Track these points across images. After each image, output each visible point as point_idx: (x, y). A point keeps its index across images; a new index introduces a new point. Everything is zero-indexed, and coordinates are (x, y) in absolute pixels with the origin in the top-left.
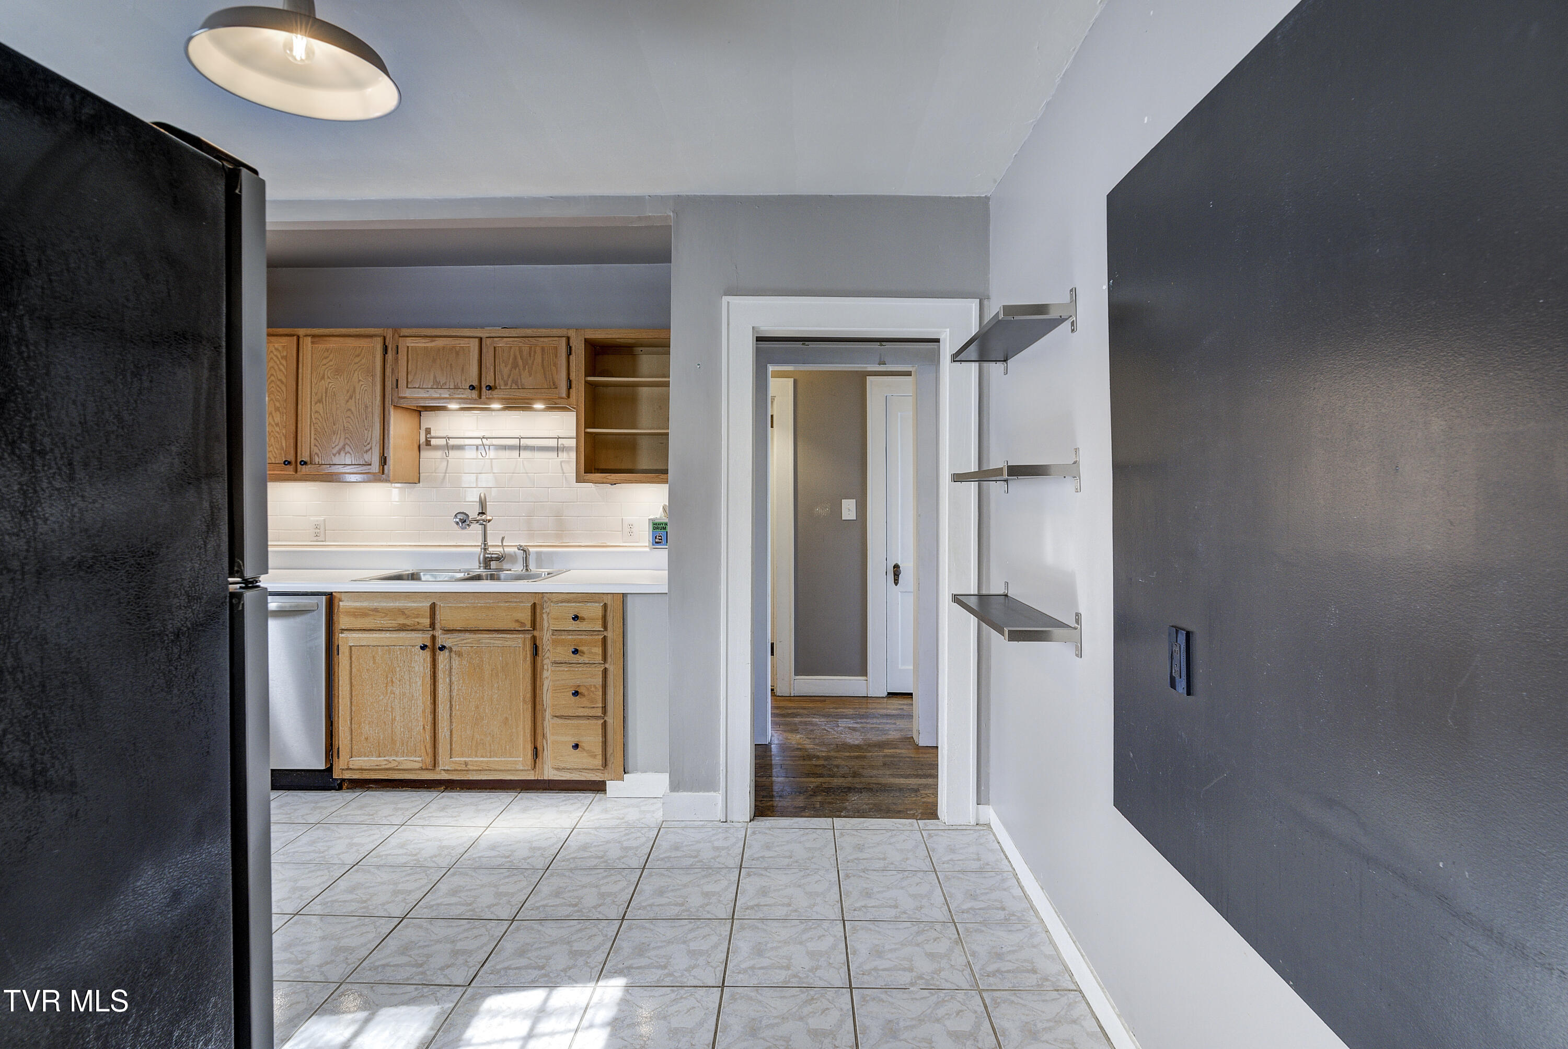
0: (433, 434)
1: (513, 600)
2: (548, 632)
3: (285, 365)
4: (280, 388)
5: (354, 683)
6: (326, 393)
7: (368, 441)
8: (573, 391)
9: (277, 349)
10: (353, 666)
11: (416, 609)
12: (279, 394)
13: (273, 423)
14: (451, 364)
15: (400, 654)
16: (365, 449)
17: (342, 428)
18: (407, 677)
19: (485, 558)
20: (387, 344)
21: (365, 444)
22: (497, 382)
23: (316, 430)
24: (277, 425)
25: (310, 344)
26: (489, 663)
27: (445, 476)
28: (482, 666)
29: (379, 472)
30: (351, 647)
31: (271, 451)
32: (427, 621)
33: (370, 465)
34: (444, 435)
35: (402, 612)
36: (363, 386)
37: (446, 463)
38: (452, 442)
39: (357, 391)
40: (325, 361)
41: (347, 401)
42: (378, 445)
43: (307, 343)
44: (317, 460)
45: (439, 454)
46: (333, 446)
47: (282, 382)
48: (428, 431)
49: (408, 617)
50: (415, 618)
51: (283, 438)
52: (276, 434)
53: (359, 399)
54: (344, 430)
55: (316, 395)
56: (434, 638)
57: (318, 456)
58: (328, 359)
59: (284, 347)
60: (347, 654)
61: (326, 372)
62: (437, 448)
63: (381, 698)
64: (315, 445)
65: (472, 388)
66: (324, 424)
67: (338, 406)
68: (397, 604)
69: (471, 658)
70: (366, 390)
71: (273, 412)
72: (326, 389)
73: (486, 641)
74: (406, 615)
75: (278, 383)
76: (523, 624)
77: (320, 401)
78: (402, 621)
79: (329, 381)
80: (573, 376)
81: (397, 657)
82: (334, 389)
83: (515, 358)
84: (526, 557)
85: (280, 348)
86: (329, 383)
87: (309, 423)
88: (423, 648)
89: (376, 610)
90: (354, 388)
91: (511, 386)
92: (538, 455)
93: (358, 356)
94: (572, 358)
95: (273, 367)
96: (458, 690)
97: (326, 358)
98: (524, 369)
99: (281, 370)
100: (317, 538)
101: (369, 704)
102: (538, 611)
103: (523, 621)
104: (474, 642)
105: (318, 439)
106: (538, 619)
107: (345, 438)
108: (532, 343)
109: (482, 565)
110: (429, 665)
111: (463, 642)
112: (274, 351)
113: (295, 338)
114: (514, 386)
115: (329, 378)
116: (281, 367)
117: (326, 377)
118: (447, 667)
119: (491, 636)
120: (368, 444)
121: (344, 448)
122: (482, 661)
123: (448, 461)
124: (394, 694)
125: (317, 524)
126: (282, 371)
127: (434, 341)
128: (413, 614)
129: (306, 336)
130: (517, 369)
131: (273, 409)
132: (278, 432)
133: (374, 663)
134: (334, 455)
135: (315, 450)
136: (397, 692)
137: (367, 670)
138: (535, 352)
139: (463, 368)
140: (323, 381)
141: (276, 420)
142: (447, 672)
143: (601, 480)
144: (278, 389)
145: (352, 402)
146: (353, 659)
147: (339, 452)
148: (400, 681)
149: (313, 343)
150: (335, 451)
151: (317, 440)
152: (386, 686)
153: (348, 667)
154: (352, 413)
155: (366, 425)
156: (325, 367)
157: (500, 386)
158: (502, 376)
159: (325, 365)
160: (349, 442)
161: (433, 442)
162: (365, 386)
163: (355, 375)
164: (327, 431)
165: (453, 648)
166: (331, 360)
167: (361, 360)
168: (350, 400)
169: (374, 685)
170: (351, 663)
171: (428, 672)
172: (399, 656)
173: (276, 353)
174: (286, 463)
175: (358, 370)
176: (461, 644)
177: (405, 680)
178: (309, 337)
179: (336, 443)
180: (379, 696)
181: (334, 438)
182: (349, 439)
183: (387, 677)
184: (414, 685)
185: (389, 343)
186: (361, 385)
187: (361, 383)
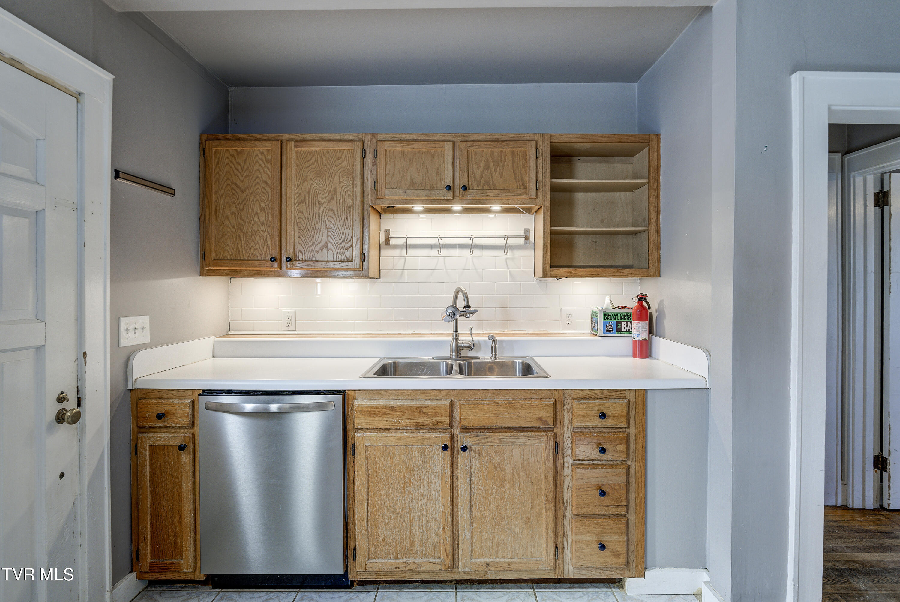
0: (391, 234)
1: (532, 397)
2: (569, 429)
3: (270, 168)
4: (265, 190)
5: (371, 484)
6: (309, 194)
7: (348, 239)
8: (541, 191)
9: (262, 153)
10: (369, 466)
11: (435, 407)
12: (264, 195)
13: (259, 223)
14: (427, 167)
15: (418, 453)
16: (346, 246)
17: (325, 227)
18: (425, 477)
19: (457, 346)
20: (365, 148)
21: (346, 242)
22: (470, 183)
23: (299, 228)
24: (263, 224)
25: (293, 148)
26: (510, 462)
27: (403, 272)
28: (502, 466)
29: (360, 268)
30: (367, 446)
31: (257, 249)
32: (446, 420)
33: (352, 261)
34: (404, 235)
35: (420, 410)
36: (344, 187)
37: (404, 259)
38: (410, 242)
39: (338, 193)
40: (307, 164)
41: (329, 202)
42: (358, 243)
43: (290, 147)
44: (300, 257)
45: (397, 252)
46: (316, 243)
47: (267, 185)
48: (387, 232)
49: (427, 415)
50: (433, 416)
51: (268, 236)
53: (340, 200)
54: (327, 228)
55: (299, 195)
56: (453, 438)
57: (302, 253)
58: (311, 162)
59: (268, 150)
60: (364, 455)
61: (308, 174)
62: (396, 247)
63: (399, 498)
64: (299, 243)
65: (449, 188)
66: (308, 223)
67: (321, 206)
68: (414, 403)
69: (492, 457)
70: (347, 191)
71: (259, 212)
72: (309, 190)
73: (509, 440)
74: (424, 413)
75: (264, 185)
76: (546, 422)
77: (303, 201)
78: (420, 419)
79: (312, 182)
80: (540, 178)
81: (415, 457)
82: (317, 190)
83: (487, 160)
84: (495, 346)
85: (265, 152)
86: (312, 184)
87: (293, 222)
88: (444, 448)
89: (393, 409)
90: (336, 189)
91: (483, 187)
92: (486, 253)
93: (339, 159)
94: (540, 160)
95: (258, 170)
96: (479, 490)
97: (308, 161)
98: (496, 171)
99: (265, 173)
100: (288, 327)
101: (386, 505)
102: (559, 408)
103: (545, 419)
104: (495, 441)
105: (302, 237)
106: (559, 416)
107: (328, 236)
108: (503, 146)
109: (454, 354)
110: (449, 465)
111: (482, 441)
112: (259, 154)
113: (279, 142)
114: (486, 187)
115: (311, 179)
116: (266, 170)
117: (308, 178)
118: (468, 467)
119: (512, 434)
120: (349, 241)
121: (326, 245)
122: (502, 460)
123: (405, 258)
124: (412, 494)
125: (288, 315)
126: (267, 173)
127: (411, 144)
128: (432, 412)
129: (289, 140)
130: (489, 171)
131: (259, 210)
132: (263, 231)
133: (391, 463)
134: (317, 252)
135: (299, 247)
136: (415, 493)
137: (384, 470)
138: (506, 155)
139: (438, 171)
140: (306, 183)
141: (261, 220)
142: (468, 472)
143: (567, 274)
144: (263, 190)
145: (333, 202)
146: (369, 460)
147: (321, 250)
148: (418, 482)
149: (296, 147)
150: (317, 248)
151: (300, 238)
152: (404, 487)
153: (364, 468)
154: (334, 212)
155: (348, 224)
156: (308, 169)
157: (473, 187)
158: (475, 177)
159: (308, 167)
161: (393, 241)
162: (346, 186)
163: (337, 177)
164: (310, 229)
165: (474, 447)
166: (313, 163)
167: (341, 163)
168: (332, 200)
169: (391, 486)
170: (367, 463)
171: (448, 472)
172: (417, 456)
173: (260, 156)
174: (273, 259)
175: (339, 172)
176: (482, 443)
177: (423, 480)
178: (293, 142)
179: (319, 241)
180: (396, 497)
181: (317, 236)
182: (331, 237)
183: (405, 478)
184: (432, 485)
185: (367, 147)
186: (342, 186)
187: (342, 184)
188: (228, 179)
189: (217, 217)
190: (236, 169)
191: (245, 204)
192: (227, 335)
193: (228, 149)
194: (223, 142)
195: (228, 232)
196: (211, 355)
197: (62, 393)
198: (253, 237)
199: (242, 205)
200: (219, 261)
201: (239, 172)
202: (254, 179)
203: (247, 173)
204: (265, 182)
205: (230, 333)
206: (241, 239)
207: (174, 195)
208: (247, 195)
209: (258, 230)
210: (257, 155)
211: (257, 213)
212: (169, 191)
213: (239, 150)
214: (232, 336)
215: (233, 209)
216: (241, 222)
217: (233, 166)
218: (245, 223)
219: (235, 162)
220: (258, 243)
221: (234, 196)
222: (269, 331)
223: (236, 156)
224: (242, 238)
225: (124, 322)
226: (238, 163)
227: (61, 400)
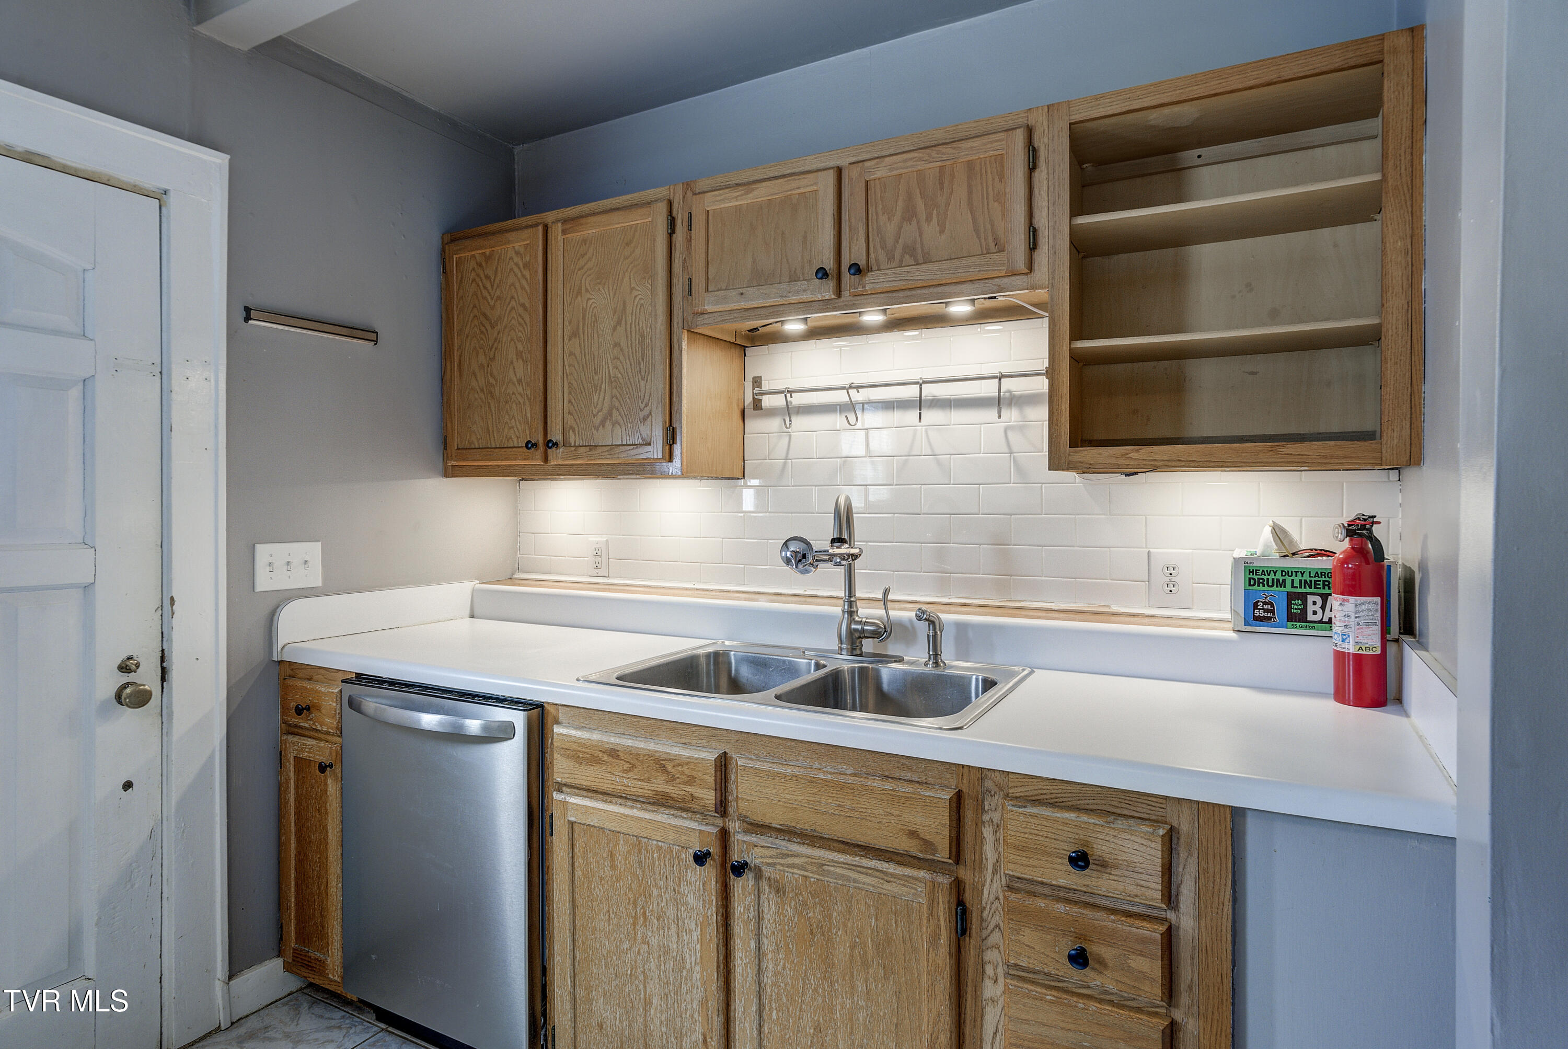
0: (765, 386)
1: (903, 775)
2: (997, 877)
3: (528, 277)
4: (523, 319)
5: (579, 901)
6: (584, 318)
7: (646, 400)
8: (1042, 255)
9: (517, 253)
10: (576, 864)
11: (689, 763)
12: (521, 329)
13: (515, 380)
14: (783, 233)
15: (659, 859)
16: (642, 414)
17: (607, 380)
18: (671, 913)
19: (851, 632)
20: (675, 213)
21: (642, 406)
22: (872, 255)
23: (570, 384)
24: (520, 381)
25: (560, 234)
26: (845, 926)
27: (785, 464)
28: (830, 930)
29: (663, 458)
30: (572, 823)
31: (513, 427)
32: (709, 796)
33: (650, 444)
34: (781, 387)
35: (660, 764)
36: (637, 299)
37: (787, 439)
38: (797, 400)
39: (629, 311)
40: (582, 262)
41: (614, 329)
42: (660, 406)
43: (556, 231)
44: (572, 438)
45: (775, 424)
46: (595, 411)
47: (525, 309)
48: (757, 382)
49: (672, 779)
50: (685, 783)
51: (527, 403)
52: (519, 397)
53: (631, 324)
54: (611, 382)
55: (570, 323)
56: (724, 836)
57: (574, 431)
58: (586, 257)
59: (526, 246)
60: (565, 838)
61: (583, 281)
62: (772, 412)
63: (626, 946)
64: (569, 413)
65: (822, 273)
66: (582, 373)
67: (601, 339)
68: (652, 746)
69: (804, 904)
70: (642, 304)
71: (515, 360)
72: (585, 311)
73: (839, 871)
74: (668, 773)
75: (521, 310)
76: (928, 845)
77: (575, 334)
78: (661, 785)
79: (588, 296)
80: (1041, 220)
81: (653, 865)
82: (595, 310)
83: (910, 197)
84: (935, 636)
85: (522, 250)
86: (589, 299)
87: (560, 374)
88: (700, 859)
89: (613, 753)
90: (624, 303)
91: (901, 261)
92: (958, 416)
93: (628, 244)
94: (1040, 175)
95: (513, 284)
96: (776, 974)
97: (583, 256)
98: (929, 219)
99: (523, 288)
100: (597, 571)
101: (605, 952)
102: (969, 815)
103: (928, 837)
104: (810, 868)
105: (573, 401)
106: (969, 837)
107: (612, 397)
108: (945, 157)
109: (844, 646)
110: (714, 898)
111: (783, 861)
112: (514, 255)
113: (540, 228)
114: (908, 259)
115: (587, 290)
116: (524, 282)
117: (583, 288)
118: (752, 914)
119: (849, 859)
120: (646, 405)
121: (610, 414)
122: (830, 917)
123: (790, 436)
124: (649, 945)
125: (597, 547)
126: (525, 289)
127: (753, 190)
128: (683, 773)
129: (557, 221)
130: (914, 222)
131: (515, 356)
132: (520, 394)
133: (613, 867)
135: (570, 420)
136: (654, 943)
137: (601, 879)
138: (953, 176)
139: (805, 237)
140: (579, 298)
141: (518, 375)
142: (751, 926)
143: (1114, 461)
144: (520, 320)
145: (621, 329)
146: (576, 851)
147: (603, 423)
148: (658, 920)
149: (564, 232)
150: (597, 421)
151: (572, 403)
152: (634, 924)
153: (567, 866)
154: (621, 350)
155: (643, 370)
156: (582, 271)
157: (878, 265)
158: (883, 241)
159: (582, 268)
160: (617, 404)
161: (767, 401)
162: (640, 296)
163: (626, 280)
164: (585, 386)
165: (767, 872)
166: (590, 259)
167: (634, 251)
168: (618, 327)
169: (612, 916)
170: (573, 857)
171: (712, 915)
172: (657, 863)
173: (516, 259)
174: (530, 445)
175: (629, 270)
176: (782, 865)
177: (668, 919)
178: (560, 225)
179: (599, 406)
180: (621, 942)
181: (596, 398)
182: (617, 398)
183: (635, 903)
184: (684, 934)
185: (678, 211)
186: (636, 297)
187: (635, 293)
188: (475, 306)
189: (461, 375)
190: (485, 288)
191: (496, 349)
192: (511, 580)
193: (473, 253)
194: (467, 243)
195: (476, 399)
196: (468, 612)
197: (130, 658)
198: (507, 406)
199: (494, 349)
200: (465, 451)
201: (489, 292)
202: (508, 301)
203: (498, 293)
204: (523, 305)
205: (516, 576)
206: (491, 410)
207: (377, 342)
208: (499, 332)
209: (514, 393)
210: (511, 258)
211: (512, 362)
212: (368, 334)
213: (488, 253)
214: (517, 581)
215: (482, 358)
216: (492, 381)
217: (480, 284)
218: (496, 380)
219: (482, 276)
220: (513, 416)
221: (482, 336)
222: (570, 575)
223: (484, 264)
224: (493, 409)
225: (264, 552)
226: (488, 277)
227: (125, 668)
